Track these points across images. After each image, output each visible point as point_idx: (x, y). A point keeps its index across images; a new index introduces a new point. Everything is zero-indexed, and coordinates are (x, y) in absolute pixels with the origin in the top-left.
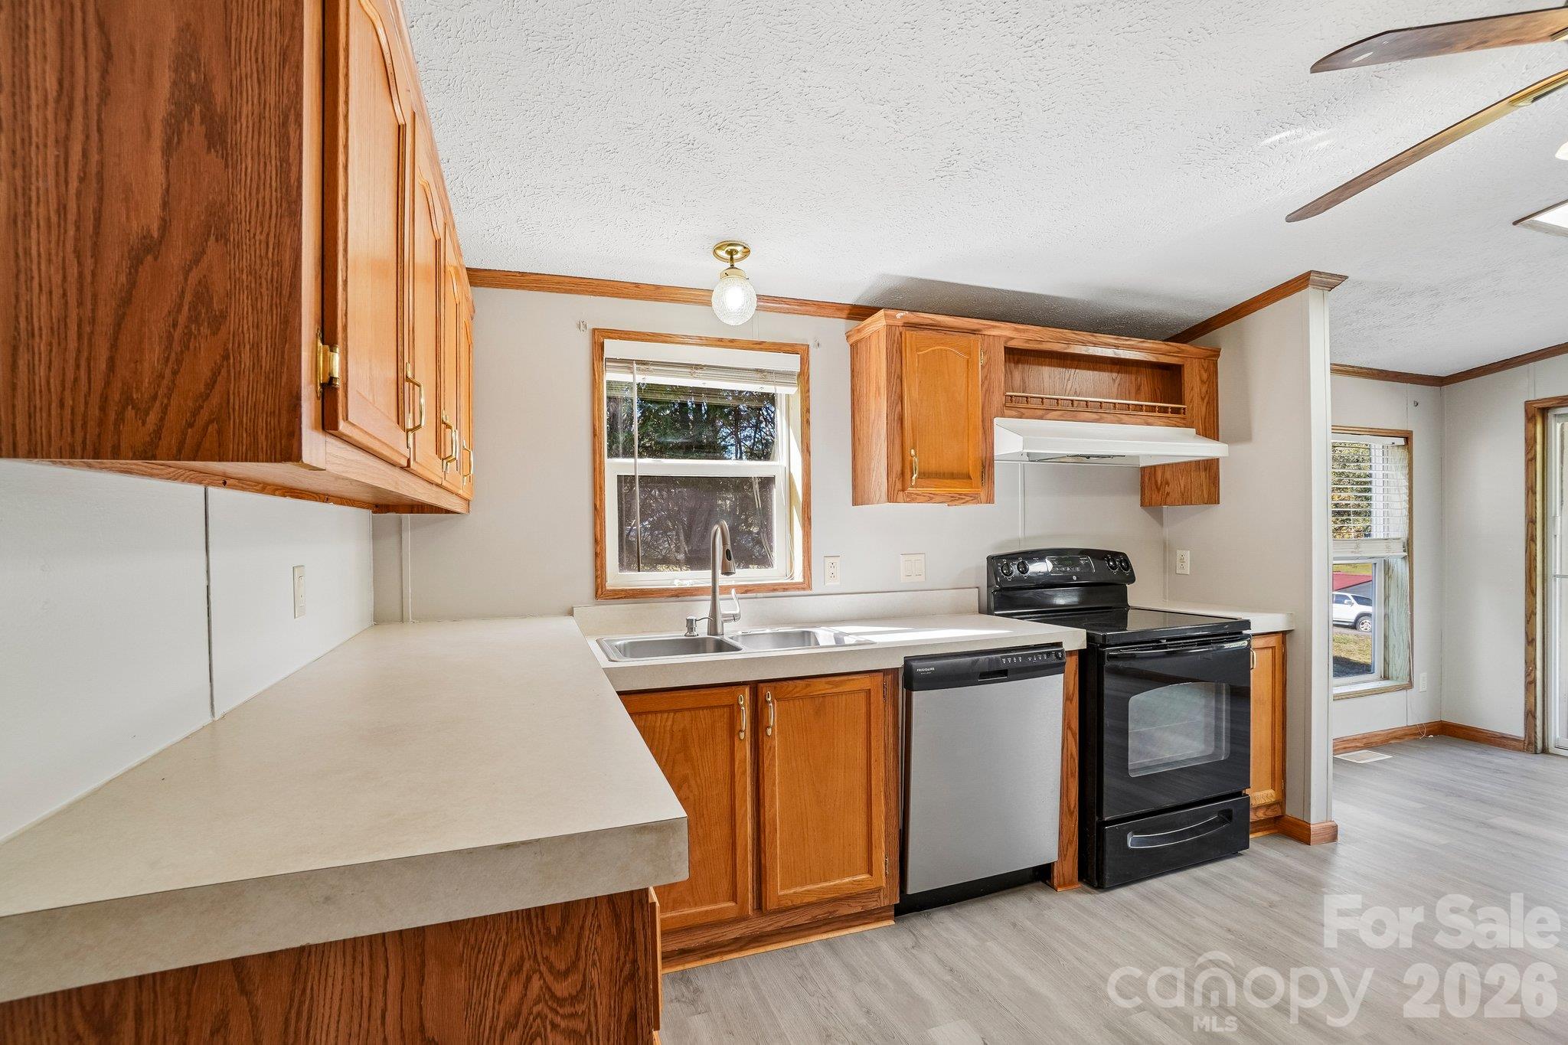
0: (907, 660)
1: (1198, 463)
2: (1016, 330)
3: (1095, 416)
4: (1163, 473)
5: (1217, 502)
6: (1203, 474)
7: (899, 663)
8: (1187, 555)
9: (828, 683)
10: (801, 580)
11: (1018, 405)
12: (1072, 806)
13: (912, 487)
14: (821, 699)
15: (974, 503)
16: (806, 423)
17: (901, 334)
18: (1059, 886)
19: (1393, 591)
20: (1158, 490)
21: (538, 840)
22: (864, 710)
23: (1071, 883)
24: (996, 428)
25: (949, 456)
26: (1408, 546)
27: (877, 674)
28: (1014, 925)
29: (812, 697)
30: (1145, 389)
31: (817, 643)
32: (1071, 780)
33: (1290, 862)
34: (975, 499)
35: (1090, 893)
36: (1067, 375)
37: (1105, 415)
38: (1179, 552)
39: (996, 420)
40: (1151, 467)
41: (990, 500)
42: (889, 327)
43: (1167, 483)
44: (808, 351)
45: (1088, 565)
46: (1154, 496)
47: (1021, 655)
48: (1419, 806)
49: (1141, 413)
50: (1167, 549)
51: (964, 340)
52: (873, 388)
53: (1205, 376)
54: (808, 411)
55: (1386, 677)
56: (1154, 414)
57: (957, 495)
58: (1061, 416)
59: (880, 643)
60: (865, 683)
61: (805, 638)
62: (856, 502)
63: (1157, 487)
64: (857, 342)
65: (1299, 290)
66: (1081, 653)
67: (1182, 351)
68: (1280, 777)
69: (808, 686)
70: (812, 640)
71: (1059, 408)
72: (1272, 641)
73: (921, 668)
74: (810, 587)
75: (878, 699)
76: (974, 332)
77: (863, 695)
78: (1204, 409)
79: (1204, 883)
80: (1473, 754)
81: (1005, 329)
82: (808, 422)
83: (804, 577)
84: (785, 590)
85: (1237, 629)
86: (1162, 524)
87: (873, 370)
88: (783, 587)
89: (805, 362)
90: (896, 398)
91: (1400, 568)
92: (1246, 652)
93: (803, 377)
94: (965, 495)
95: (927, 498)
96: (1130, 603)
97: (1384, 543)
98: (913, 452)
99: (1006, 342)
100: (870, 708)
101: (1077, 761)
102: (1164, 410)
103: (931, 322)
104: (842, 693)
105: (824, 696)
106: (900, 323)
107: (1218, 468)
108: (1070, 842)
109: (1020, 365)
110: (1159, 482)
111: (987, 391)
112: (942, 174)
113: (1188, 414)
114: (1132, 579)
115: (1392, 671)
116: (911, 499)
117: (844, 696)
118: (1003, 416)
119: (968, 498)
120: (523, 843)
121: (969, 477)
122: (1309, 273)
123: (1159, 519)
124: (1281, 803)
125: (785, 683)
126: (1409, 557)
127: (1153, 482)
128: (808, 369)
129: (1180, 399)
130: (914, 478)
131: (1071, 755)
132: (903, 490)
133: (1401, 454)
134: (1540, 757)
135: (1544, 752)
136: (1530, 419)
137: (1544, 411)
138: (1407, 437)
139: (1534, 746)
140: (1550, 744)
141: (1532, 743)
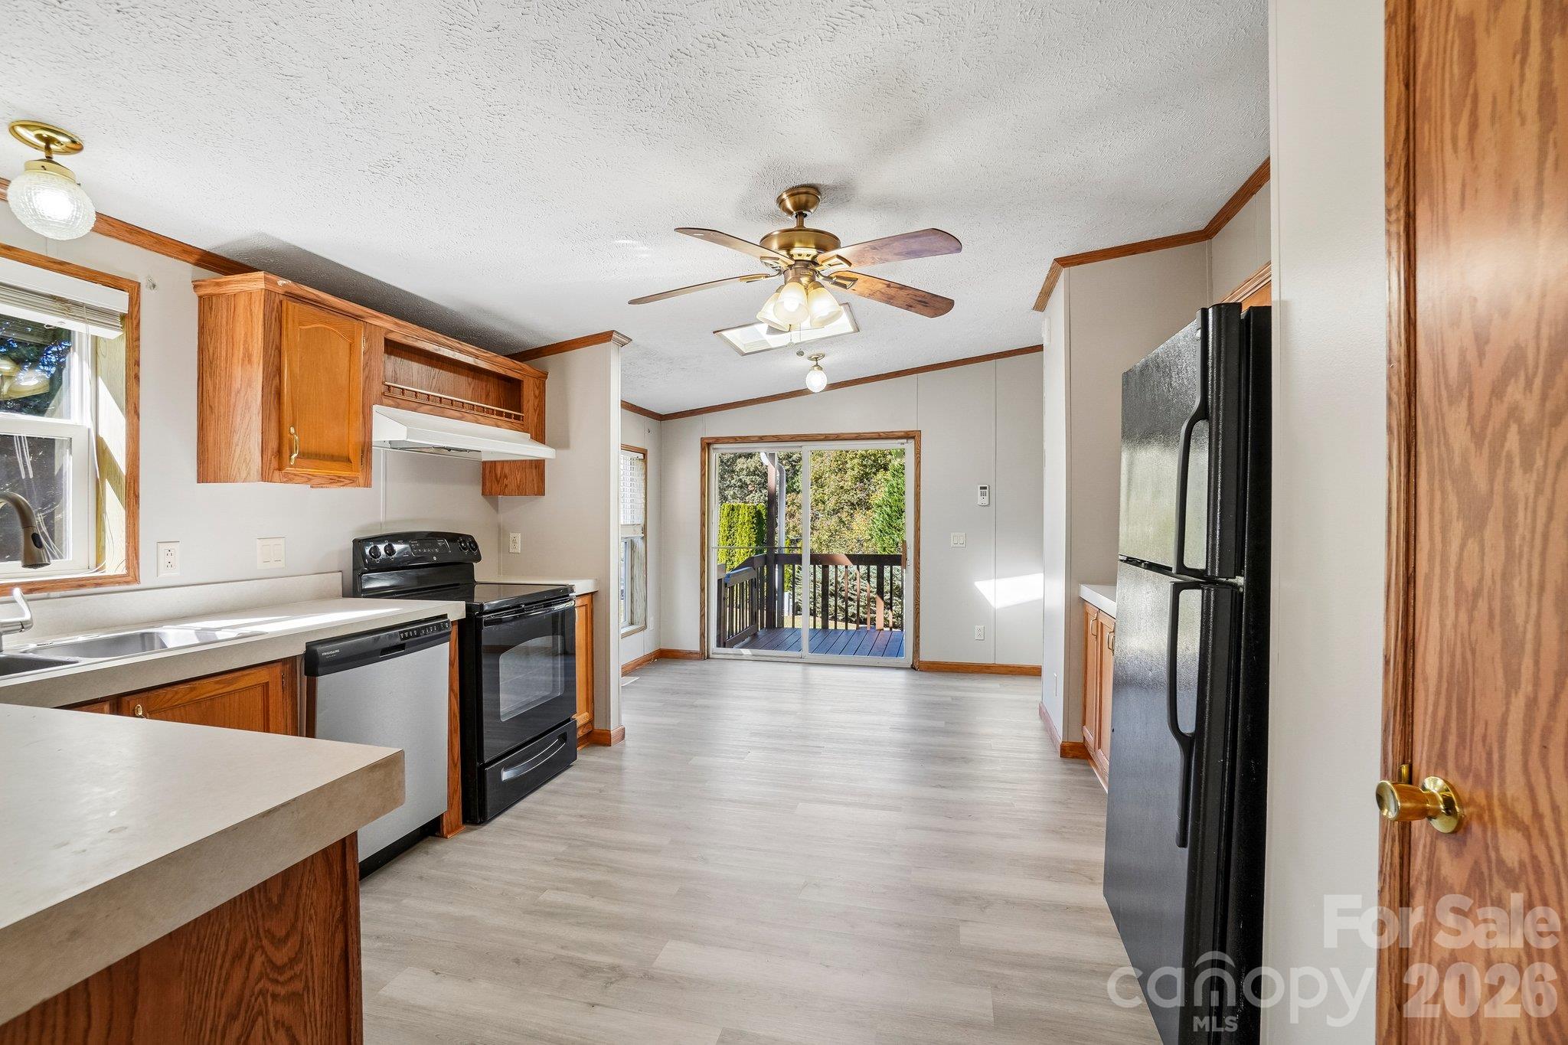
0: (309, 645)
1: (531, 461)
2: (396, 324)
3: (457, 414)
4: (502, 468)
5: (543, 494)
6: (534, 471)
7: (299, 650)
8: (519, 537)
9: (217, 683)
10: (122, 570)
11: (395, 396)
12: (456, 758)
13: (291, 466)
14: (208, 703)
15: (352, 486)
16: (133, 377)
17: (281, 302)
18: (448, 833)
19: (636, 561)
20: (498, 482)
21: (294, 800)
22: (260, 706)
23: (457, 827)
24: (375, 415)
25: (331, 437)
26: (644, 530)
27: (275, 664)
28: (421, 878)
29: (199, 702)
30: (492, 395)
31: (163, 646)
32: (454, 735)
33: (602, 760)
34: (353, 481)
35: (476, 829)
36: (433, 373)
37: (466, 414)
38: (512, 535)
39: (375, 407)
40: (492, 462)
41: (368, 484)
42: (268, 293)
43: (506, 477)
44: (139, 291)
45: (444, 546)
46: (494, 487)
47: (416, 629)
48: (659, 704)
49: (492, 416)
50: (501, 533)
51: (348, 324)
52: (239, 353)
53: (537, 392)
54: (137, 363)
55: (632, 624)
56: (502, 418)
57: (336, 478)
58: (431, 410)
59: (272, 633)
60: (263, 676)
61: (146, 641)
62: (203, 477)
63: (497, 480)
64: (210, 296)
65: (605, 341)
66: (460, 622)
67: (523, 370)
68: (591, 702)
69: (192, 689)
70: (157, 644)
71: (430, 403)
72: (586, 600)
73: (326, 652)
74: (136, 580)
75: (276, 692)
76: (357, 317)
77: (260, 689)
78: (536, 419)
79: (555, 792)
80: (678, 667)
81: (386, 321)
82: (137, 377)
83: (128, 568)
84: (97, 585)
85: (563, 594)
86: (497, 510)
87: (240, 332)
88: (95, 581)
89: (135, 302)
90: (275, 369)
91: (640, 544)
92: (572, 610)
93: (130, 321)
94: (344, 478)
95: (304, 479)
96: (477, 579)
97: (632, 528)
98: (292, 430)
99: (386, 334)
100: (268, 702)
101: (458, 718)
102: (508, 416)
103: (315, 298)
104: (235, 691)
105: (212, 698)
106: (281, 291)
107: (544, 466)
108: (455, 791)
109: (393, 357)
110: (499, 477)
111: (367, 377)
112: (375, 170)
113: (525, 423)
114: (478, 558)
115: (636, 619)
116: (289, 479)
117: (237, 695)
118: (381, 404)
119: (348, 482)
120: (283, 805)
121: (349, 460)
122: (613, 331)
123: (495, 506)
124: (591, 722)
125: (161, 691)
126: (645, 538)
127: (494, 475)
128: (138, 311)
129: (519, 409)
130: (293, 457)
131: (454, 714)
132: (280, 469)
133: (641, 464)
134: (706, 661)
135: (708, 658)
136: (703, 449)
137: (709, 445)
138: (645, 453)
139: (703, 655)
140: (711, 652)
141: (703, 653)
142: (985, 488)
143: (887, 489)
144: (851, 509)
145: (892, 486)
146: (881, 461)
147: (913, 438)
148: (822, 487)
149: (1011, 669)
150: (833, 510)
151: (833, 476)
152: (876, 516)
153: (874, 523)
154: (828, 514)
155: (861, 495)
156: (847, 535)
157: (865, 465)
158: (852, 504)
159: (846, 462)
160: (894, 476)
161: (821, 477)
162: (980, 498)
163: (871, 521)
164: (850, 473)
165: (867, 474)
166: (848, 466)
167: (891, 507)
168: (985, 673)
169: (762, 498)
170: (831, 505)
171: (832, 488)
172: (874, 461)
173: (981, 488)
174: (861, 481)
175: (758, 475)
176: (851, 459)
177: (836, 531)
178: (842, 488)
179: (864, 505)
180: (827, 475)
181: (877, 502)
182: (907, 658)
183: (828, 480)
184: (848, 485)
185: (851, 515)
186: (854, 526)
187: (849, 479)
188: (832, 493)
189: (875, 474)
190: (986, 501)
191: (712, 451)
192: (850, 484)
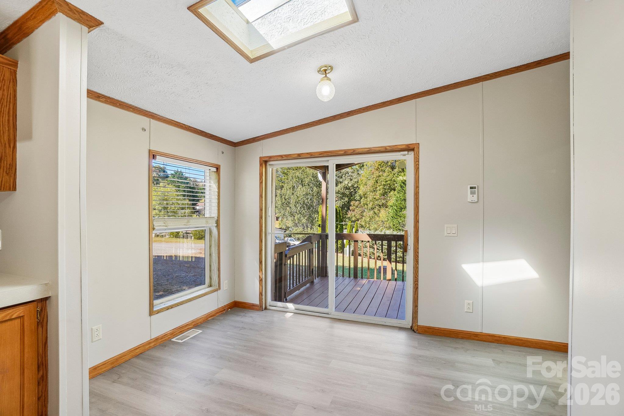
5: (15, 189)
19: (213, 242)
26: (218, 221)
55: (210, 286)
91: (215, 232)
115: (213, 283)
126: (218, 226)
133: (215, 175)
134: (264, 311)
135: (266, 308)
136: (261, 165)
137: (266, 162)
138: (218, 168)
139: (261, 307)
140: (268, 304)
141: (261, 306)
142: (475, 188)
143: (395, 199)
144: (379, 208)
145: (397, 197)
146: (393, 187)
147: (413, 150)
148: (366, 198)
149: (496, 338)
150: (371, 208)
151: (371, 194)
152: (390, 210)
153: (389, 214)
154: (369, 210)
155: (384, 201)
156: (377, 219)
157: (385, 189)
158: (380, 206)
159: (377, 187)
160: (398, 193)
161: (366, 194)
162: (469, 196)
163: (388, 213)
164: (379, 192)
165: (386, 192)
166: (378, 189)
167: (397, 207)
168: (474, 339)
169: (341, 203)
170: (370, 206)
171: (371, 199)
172: (389, 187)
173: (471, 188)
174: (384, 195)
175: (340, 194)
176: (379, 186)
177: (372, 217)
178: (375, 198)
179: (385, 206)
180: (369, 193)
181: (390, 204)
182: (408, 322)
183: (369, 195)
184: (377, 197)
185: (379, 210)
186: (380, 215)
187: (378, 195)
188: (371, 201)
189: (390, 192)
190: (475, 198)
191: (268, 167)
192: (378, 197)
